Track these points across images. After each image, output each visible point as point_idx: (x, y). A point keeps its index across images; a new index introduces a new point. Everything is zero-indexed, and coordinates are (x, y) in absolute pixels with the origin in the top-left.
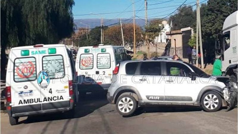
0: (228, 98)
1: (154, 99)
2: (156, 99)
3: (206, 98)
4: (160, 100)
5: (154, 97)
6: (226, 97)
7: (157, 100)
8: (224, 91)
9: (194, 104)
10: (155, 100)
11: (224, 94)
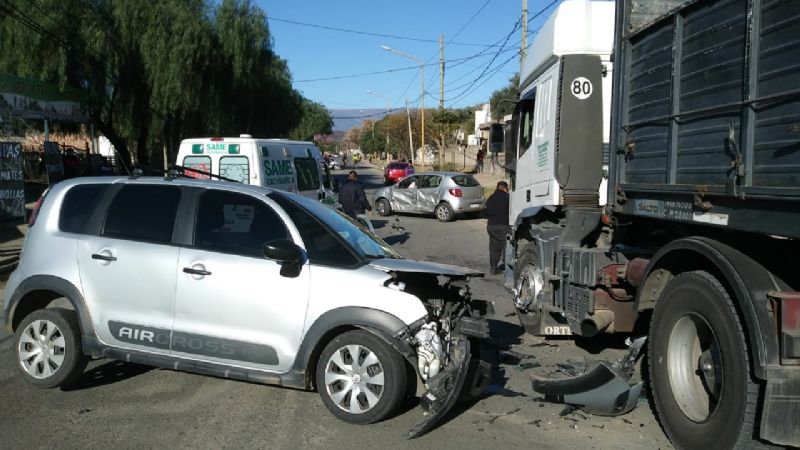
0: (435, 366)
1: (136, 337)
2: (142, 338)
3: (337, 358)
4: (155, 344)
5: (137, 331)
6: (427, 364)
7: (146, 342)
8: (421, 336)
9: (281, 381)
10: (138, 342)
11: (421, 349)
